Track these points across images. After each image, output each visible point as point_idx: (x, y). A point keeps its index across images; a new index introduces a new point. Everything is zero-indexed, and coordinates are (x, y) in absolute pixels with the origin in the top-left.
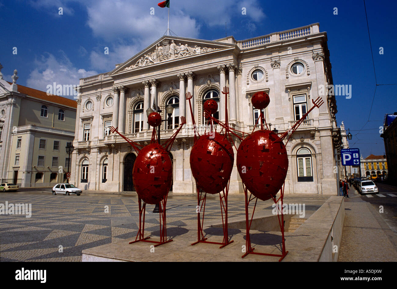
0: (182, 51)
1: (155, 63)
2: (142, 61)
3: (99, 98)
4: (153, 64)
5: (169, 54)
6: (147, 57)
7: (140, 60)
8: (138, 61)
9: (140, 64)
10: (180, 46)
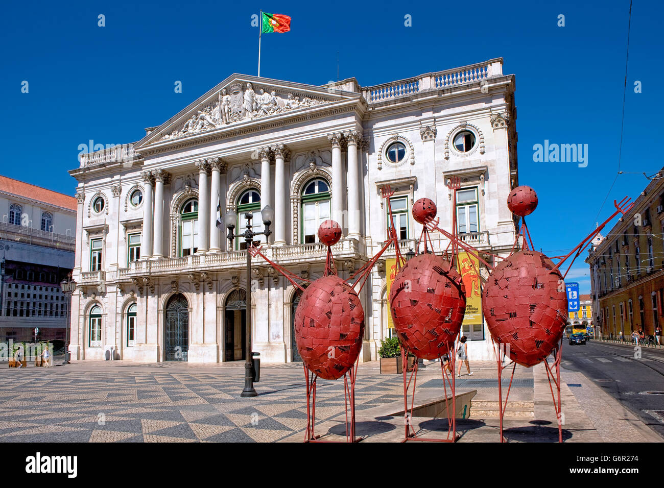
0: (266, 104)
1: (218, 127)
2: (194, 122)
3: (117, 191)
4: (213, 129)
5: (243, 111)
6: (203, 114)
7: (191, 121)
8: (187, 122)
9: (190, 128)
10: (261, 94)
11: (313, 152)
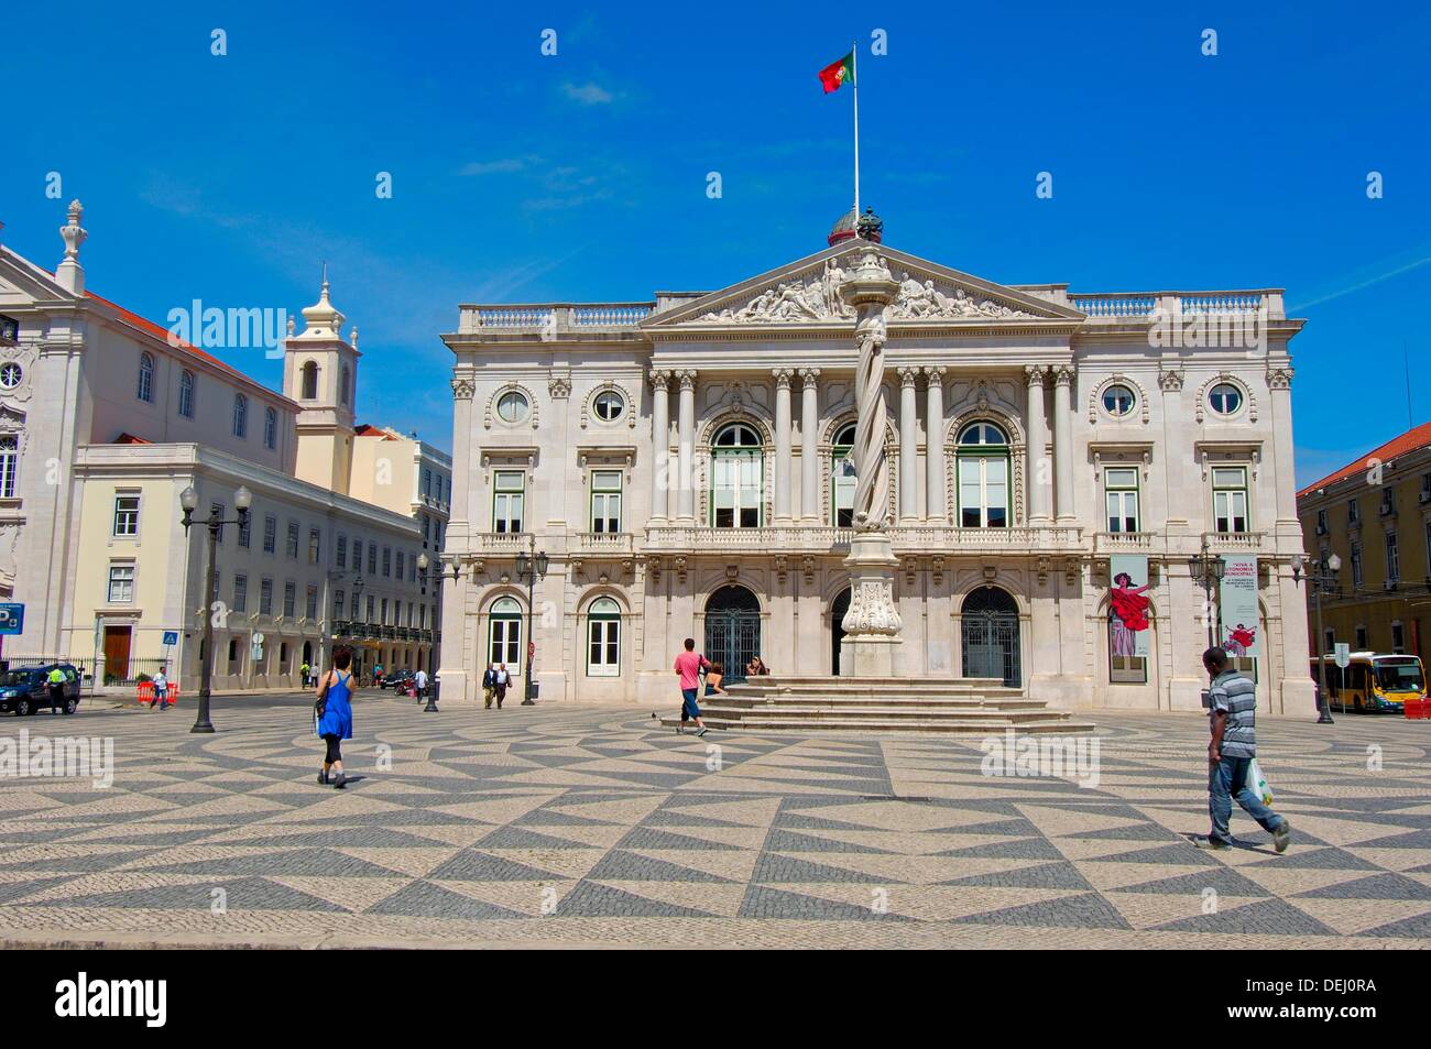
0: (915, 299)
1: (822, 319)
2: (770, 302)
4: (815, 321)
6: (788, 291)
7: (764, 299)
8: (756, 300)
9: (760, 310)
10: (905, 280)
11: (983, 382)
